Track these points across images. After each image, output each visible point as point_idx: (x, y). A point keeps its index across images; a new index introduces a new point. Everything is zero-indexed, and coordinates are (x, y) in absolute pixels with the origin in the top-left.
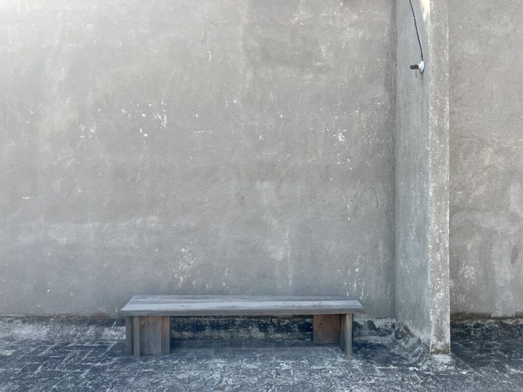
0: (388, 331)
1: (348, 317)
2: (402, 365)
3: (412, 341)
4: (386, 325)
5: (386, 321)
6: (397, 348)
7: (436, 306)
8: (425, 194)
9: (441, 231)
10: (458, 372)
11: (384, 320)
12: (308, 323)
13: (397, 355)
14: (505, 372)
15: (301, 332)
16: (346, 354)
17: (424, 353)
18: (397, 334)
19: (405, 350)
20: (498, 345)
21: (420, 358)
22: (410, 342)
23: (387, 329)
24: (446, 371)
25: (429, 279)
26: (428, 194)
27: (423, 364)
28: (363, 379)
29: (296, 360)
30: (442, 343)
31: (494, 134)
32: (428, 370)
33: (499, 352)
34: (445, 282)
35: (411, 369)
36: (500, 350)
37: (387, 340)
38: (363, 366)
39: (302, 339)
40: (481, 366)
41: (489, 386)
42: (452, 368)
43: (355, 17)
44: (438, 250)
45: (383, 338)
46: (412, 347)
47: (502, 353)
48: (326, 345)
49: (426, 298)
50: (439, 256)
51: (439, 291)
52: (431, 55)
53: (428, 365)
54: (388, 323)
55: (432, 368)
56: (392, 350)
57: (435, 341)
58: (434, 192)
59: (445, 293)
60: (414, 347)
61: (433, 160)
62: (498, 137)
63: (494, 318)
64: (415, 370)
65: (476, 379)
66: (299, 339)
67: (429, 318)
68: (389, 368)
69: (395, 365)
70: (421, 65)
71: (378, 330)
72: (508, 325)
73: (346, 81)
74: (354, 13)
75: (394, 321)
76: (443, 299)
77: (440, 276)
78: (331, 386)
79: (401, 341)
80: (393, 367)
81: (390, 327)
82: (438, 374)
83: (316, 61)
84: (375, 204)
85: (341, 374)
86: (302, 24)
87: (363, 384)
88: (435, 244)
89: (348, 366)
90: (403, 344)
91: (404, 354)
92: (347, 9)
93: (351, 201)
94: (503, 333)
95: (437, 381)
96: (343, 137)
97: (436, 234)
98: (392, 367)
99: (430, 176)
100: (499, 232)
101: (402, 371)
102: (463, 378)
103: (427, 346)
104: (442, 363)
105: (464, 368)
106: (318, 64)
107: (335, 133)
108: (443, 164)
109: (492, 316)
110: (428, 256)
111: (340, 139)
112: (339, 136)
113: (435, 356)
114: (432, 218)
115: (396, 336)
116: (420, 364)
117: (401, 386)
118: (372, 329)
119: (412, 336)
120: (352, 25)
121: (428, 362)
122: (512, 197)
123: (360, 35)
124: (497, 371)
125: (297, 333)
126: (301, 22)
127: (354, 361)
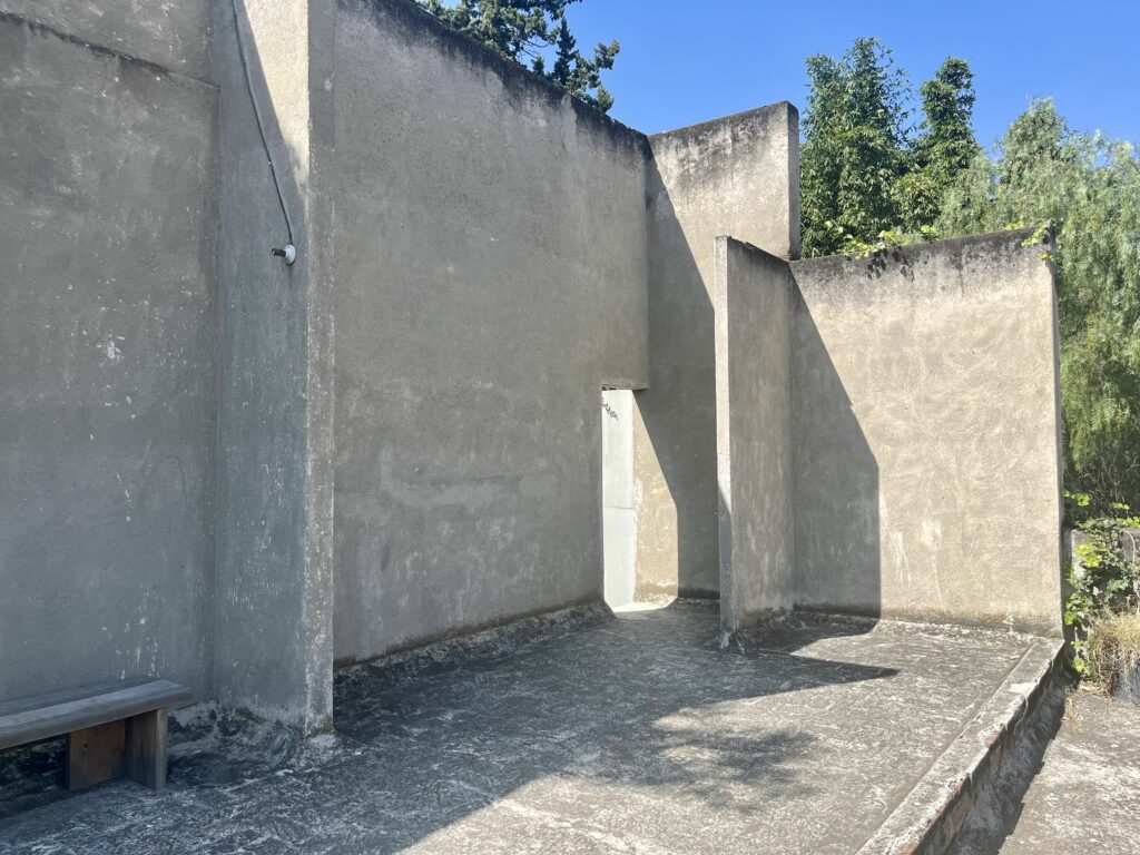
0: (204, 727)
1: (159, 714)
2: (263, 774)
3: (261, 731)
4: (199, 718)
5: (199, 709)
6: (235, 750)
7: (315, 657)
8: (295, 472)
9: (322, 533)
10: (350, 755)
11: (193, 708)
12: (39, 753)
13: (243, 762)
14: (407, 735)
15: (28, 776)
16: (154, 789)
17: (293, 741)
18: (225, 728)
19: (252, 748)
20: (375, 703)
21: (289, 752)
22: (260, 733)
23: (202, 724)
24: (335, 759)
25: (304, 615)
26: (305, 472)
27: (298, 758)
28: (218, 816)
29: (59, 830)
30: (321, 717)
31: (362, 368)
32: (309, 766)
33: (382, 712)
34: (327, 615)
35: (280, 773)
36: (383, 708)
37: (210, 742)
38: (200, 798)
39: (35, 791)
40: (372, 737)
41: (401, 760)
42: (340, 751)
43: (144, 114)
44: (319, 563)
45: (199, 741)
46: (266, 738)
47: (388, 712)
48: (99, 786)
49: (297, 647)
50: (319, 573)
51: (318, 631)
52: (310, 242)
53: (308, 758)
54: (201, 712)
55: (314, 760)
56: (230, 757)
57: (312, 715)
58: (314, 469)
59: (326, 633)
60: (269, 738)
61: (314, 416)
62: (367, 374)
63: (359, 663)
64: (288, 774)
65: (379, 756)
66: (28, 792)
67: (303, 679)
68: (246, 784)
69: (252, 777)
70: (290, 251)
71: (186, 729)
72: (379, 668)
73: (124, 237)
74: (142, 106)
75: (212, 705)
76: (324, 645)
77: (320, 607)
78: (171, 846)
79: (238, 736)
80: (251, 781)
81: (207, 719)
82: (323, 766)
83: (61, 182)
84: (180, 487)
85: (170, 822)
86: (29, 93)
87: (223, 823)
88: (315, 554)
89: (173, 806)
90: (245, 740)
91: (254, 755)
92: (127, 93)
93: (133, 482)
94: (376, 683)
95: (332, 777)
96: (118, 350)
97: (316, 539)
98: (249, 782)
99: (309, 442)
100: (367, 524)
101: (269, 781)
102: (360, 761)
103: (297, 729)
104: (326, 748)
105: (355, 747)
106: (65, 190)
107: (99, 340)
108: (326, 422)
109: (357, 660)
110: (303, 577)
111: (112, 355)
112: (109, 349)
113: (313, 741)
114: (311, 511)
115: (225, 731)
116: (293, 761)
117: (285, 802)
118: (175, 732)
119: (260, 720)
120: (137, 128)
121: (306, 754)
122: (384, 467)
123: (154, 153)
124: (397, 738)
125: (20, 782)
126: (28, 89)
127: (176, 795)
